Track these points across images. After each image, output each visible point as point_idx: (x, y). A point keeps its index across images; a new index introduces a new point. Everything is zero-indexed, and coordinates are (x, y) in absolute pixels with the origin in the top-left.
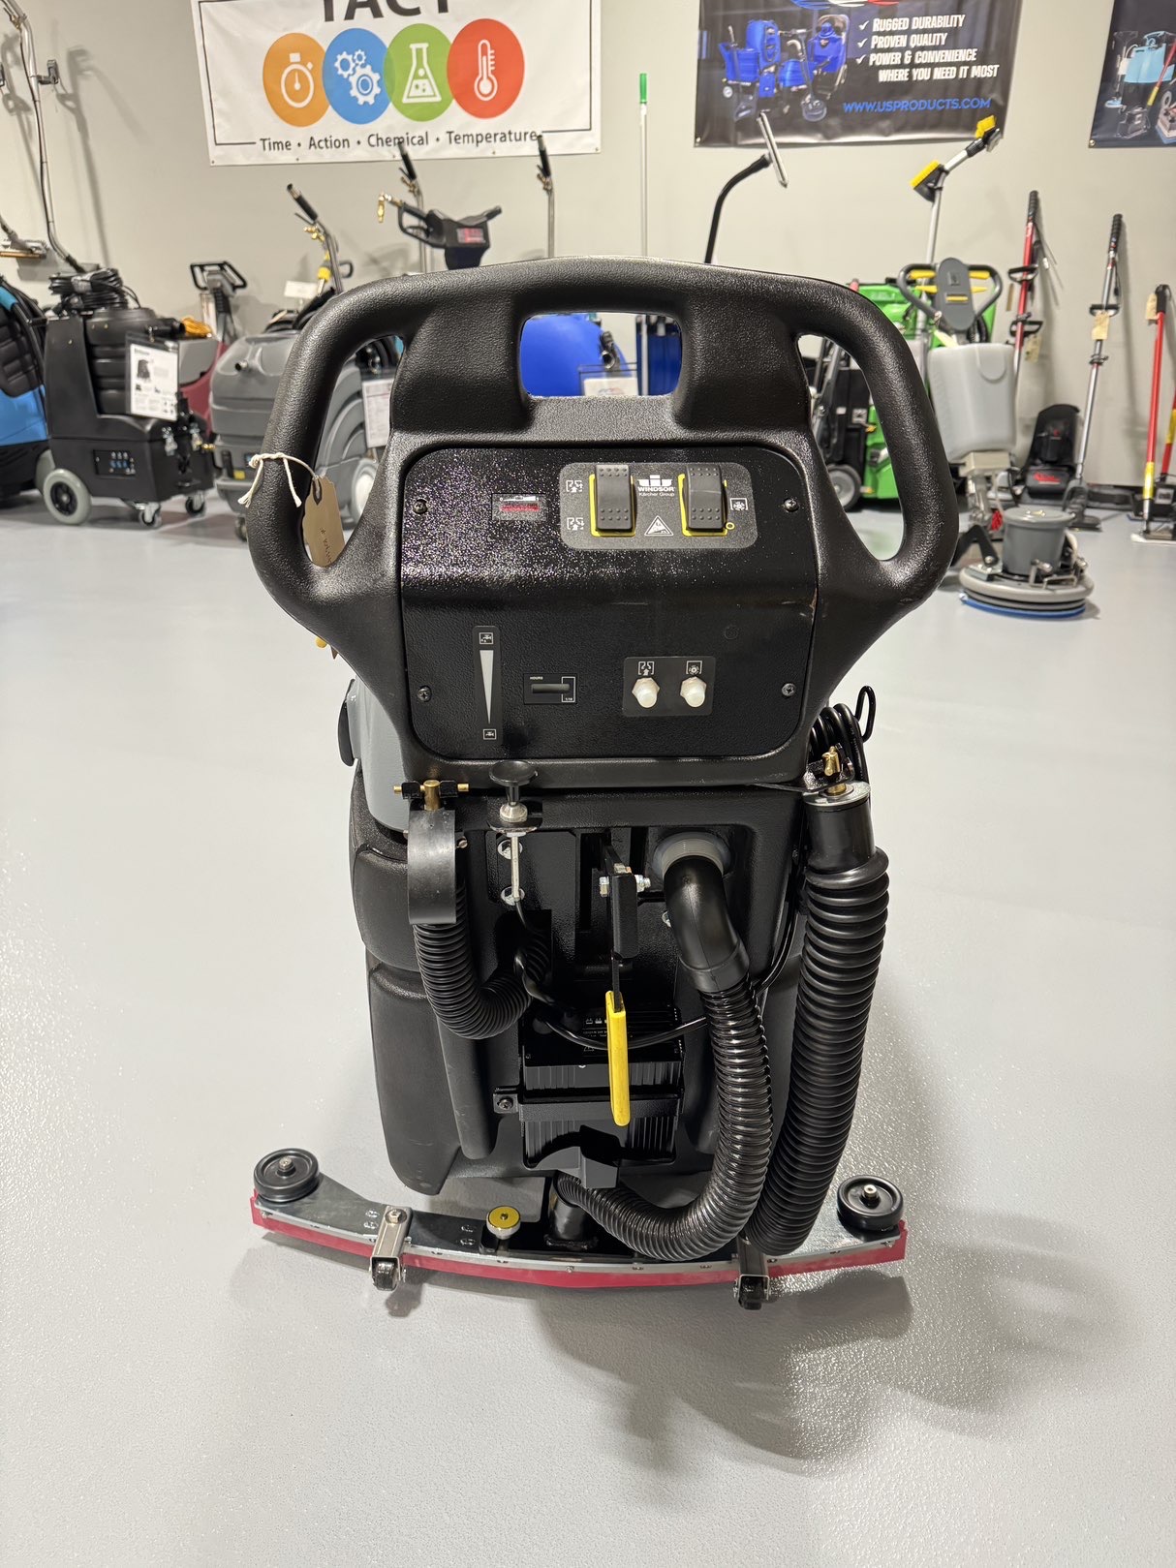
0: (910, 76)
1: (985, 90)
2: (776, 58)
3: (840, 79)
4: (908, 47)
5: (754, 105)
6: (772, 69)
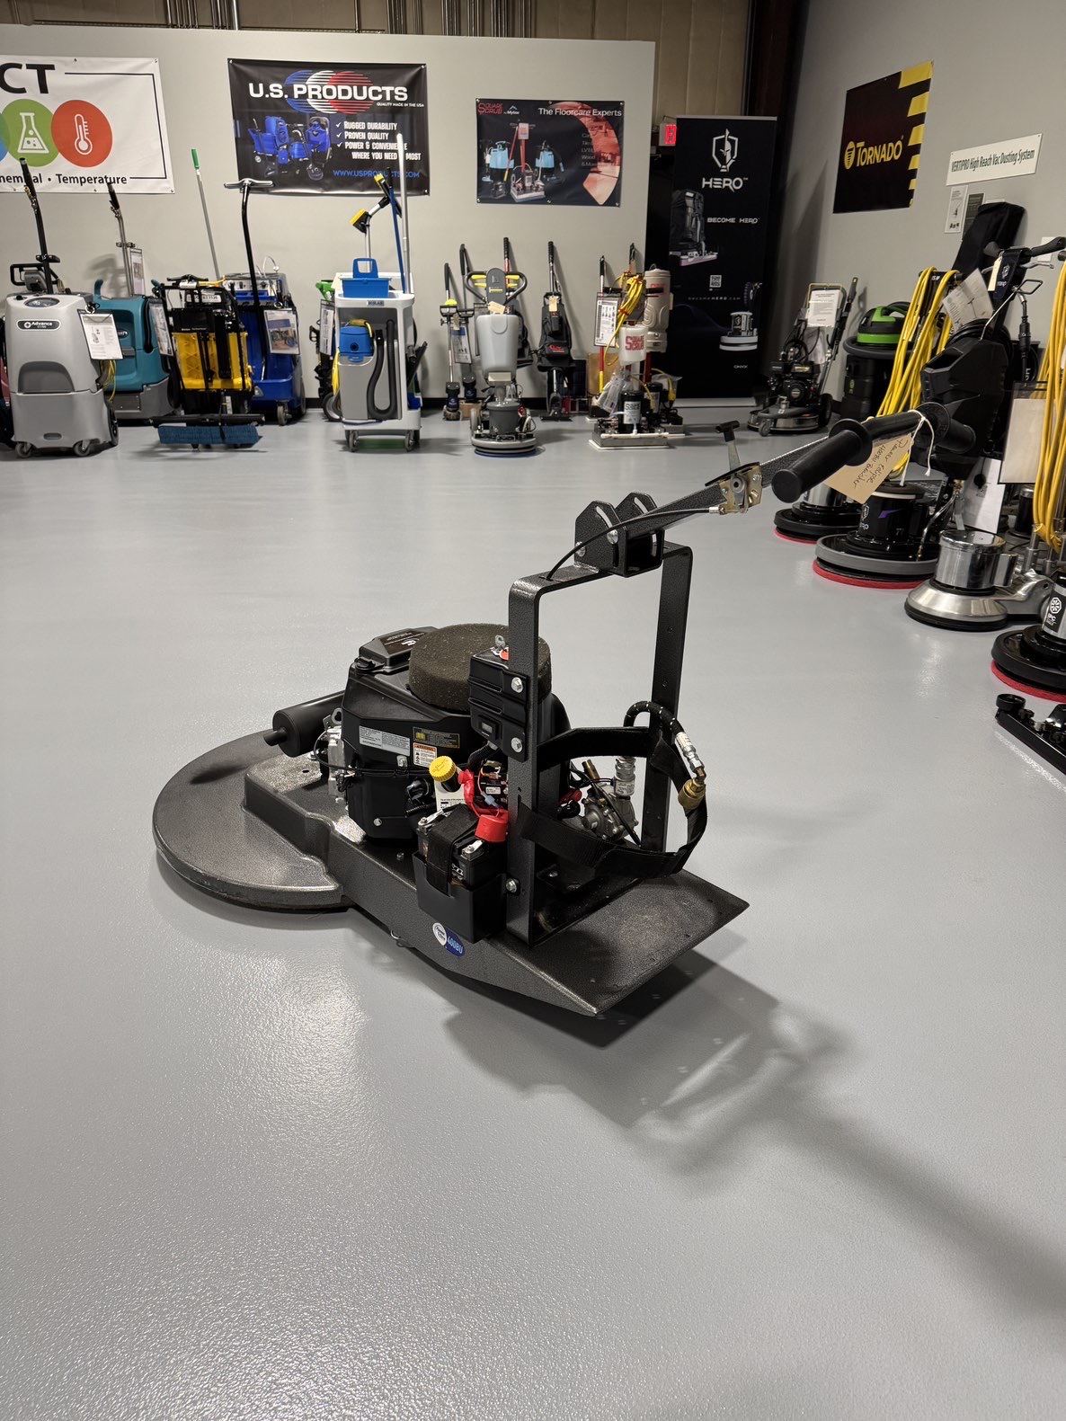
0: (371, 156)
1: (416, 167)
2: (287, 140)
3: (328, 156)
4: (367, 140)
5: (276, 168)
6: (285, 147)
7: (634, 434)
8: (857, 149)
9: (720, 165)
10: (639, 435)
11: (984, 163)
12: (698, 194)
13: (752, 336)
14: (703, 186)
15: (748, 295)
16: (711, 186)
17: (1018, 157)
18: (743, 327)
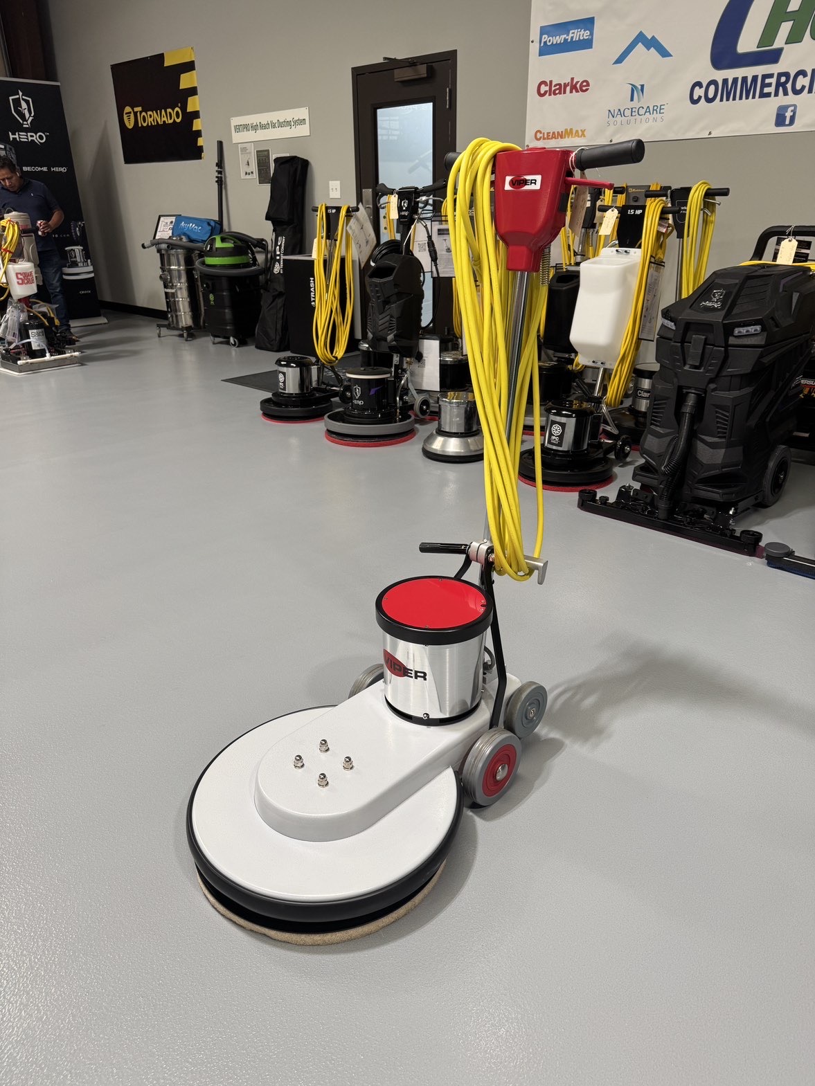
7: (48, 357)
8: (135, 114)
9: (21, 122)
10: (53, 357)
11: (264, 127)
12: (8, 146)
13: (88, 266)
14: (11, 139)
15: (76, 234)
16: (18, 139)
17: (293, 124)
18: (78, 260)
